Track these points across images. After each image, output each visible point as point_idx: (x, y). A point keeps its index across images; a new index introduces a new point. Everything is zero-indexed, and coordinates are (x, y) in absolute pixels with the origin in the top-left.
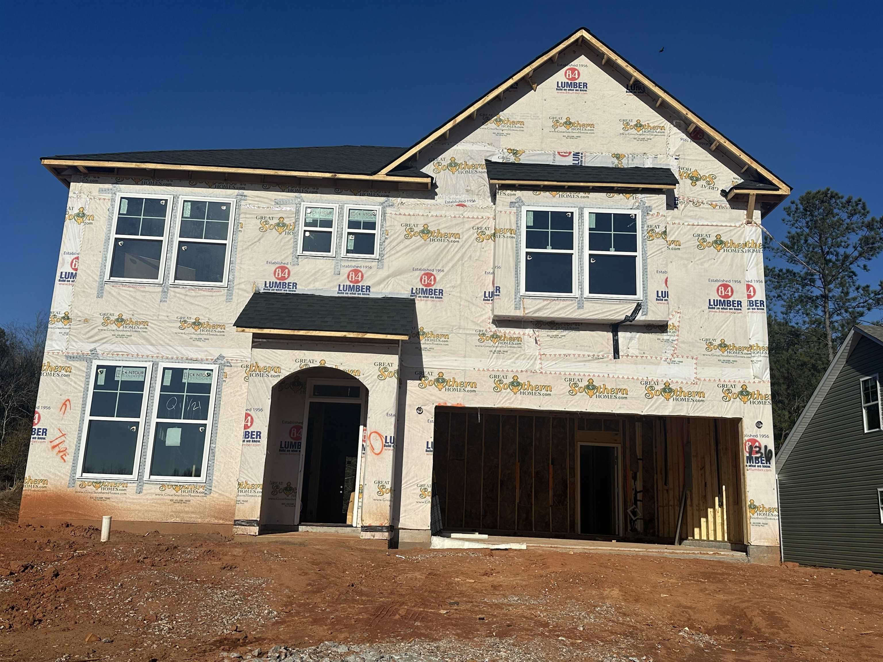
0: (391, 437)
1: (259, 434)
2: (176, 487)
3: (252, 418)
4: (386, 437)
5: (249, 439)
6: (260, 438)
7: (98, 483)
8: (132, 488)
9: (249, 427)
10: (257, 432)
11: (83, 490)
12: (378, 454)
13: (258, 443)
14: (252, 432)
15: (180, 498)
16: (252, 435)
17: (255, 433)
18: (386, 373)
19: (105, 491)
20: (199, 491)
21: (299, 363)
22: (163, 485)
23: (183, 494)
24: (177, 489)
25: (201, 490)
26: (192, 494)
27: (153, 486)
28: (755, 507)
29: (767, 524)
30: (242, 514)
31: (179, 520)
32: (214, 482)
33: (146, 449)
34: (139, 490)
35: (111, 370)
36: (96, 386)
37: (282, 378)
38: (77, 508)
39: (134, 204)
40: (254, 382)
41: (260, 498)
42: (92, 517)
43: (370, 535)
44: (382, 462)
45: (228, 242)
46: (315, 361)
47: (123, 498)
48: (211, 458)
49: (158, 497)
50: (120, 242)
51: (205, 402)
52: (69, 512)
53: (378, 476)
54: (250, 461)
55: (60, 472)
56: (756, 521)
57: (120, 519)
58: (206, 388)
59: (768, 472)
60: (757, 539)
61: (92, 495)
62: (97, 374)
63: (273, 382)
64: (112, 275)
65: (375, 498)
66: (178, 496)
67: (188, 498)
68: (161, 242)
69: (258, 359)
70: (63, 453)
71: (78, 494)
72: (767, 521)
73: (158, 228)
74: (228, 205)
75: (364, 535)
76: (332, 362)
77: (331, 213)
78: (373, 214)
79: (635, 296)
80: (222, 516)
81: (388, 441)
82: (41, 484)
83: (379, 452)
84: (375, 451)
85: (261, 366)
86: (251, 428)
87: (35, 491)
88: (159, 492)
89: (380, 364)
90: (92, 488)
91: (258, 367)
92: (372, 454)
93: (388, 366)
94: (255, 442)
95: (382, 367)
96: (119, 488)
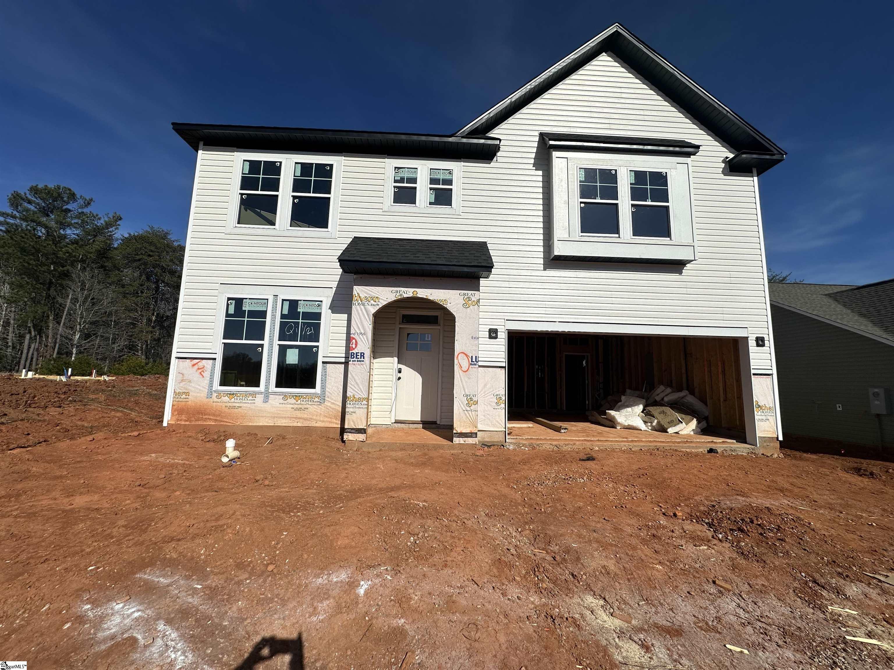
0: (476, 357)
1: (362, 355)
2: (297, 397)
3: (356, 341)
4: (472, 357)
5: (355, 359)
6: (364, 358)
8: (260, 399)
9: (354, 349)
10: (361, 353)
11: (219, 400)
12: (465, 372)
13: (363, 363)
14: (357, 353)
15: (300, 406)
16: (357, 356)
17: (359, 354)
18: (470, 302)
19: (237, 401)
20: (315, 400)
21: (395, 294)
23: (302, 403)
24: (297, 399)
25: (317, 399)
26: (310, 403)
27: (277, 396)
28: (759, 406)
29: (768, 420)
30: (352, 423)
31: (299, 425)
32: (326, 393)
33: (270, 366)
34: (266, 400)
35: (239, 302)
36: (228, 315)
37: (381, 306)
38: (214, 415)
39: (254, 166)
40: (357, 310)
41: (366, 410)
42: (227, 422)
43: (461, 440)
44: (469, 378)
45: (332, 196)
46: (408, 292)
47: (252, 406)
48: (324, 374)
49: (281, 405)
50: (243, 196)
51: (317, 327)
52: (208, 419)
53: (466, 390)
54: (356, 378)
55: (199, 385)
56: (760, 417)
57: (250, 424)
58: (318, 316)
59: (768, 379)
60: (761, 432)
61: (226, 404)
62: (228, 305)
63: (373, 310)
64: (239, 223)
65: (464, 409)
66: (298, 404)
67: (306, 406)
68: (277, 196)
69: (358, 290)
70: (201, 371)
71: (215, 403)
72: (769, 417)
73: (275, 185)
74: (331, 166)
75: (456, 440)
76: (423, 293)
77: (415, 172)
78: (450, 173)
79: (669, 239)
80: (334, 421)
81: (474, 360)
82: (184, 396)
83: (466, 370)
84: (463, 369)
85: (362, 296)
86: (356, 350)
87: (178, 401)
88: (282, 401)
89: (464, 294)
90: (226, 399)
91: (360, 297)
92: (461, 372)
93: (471, 296)
94: (360, 361)
95: (466, 297)
96: (249, 399)
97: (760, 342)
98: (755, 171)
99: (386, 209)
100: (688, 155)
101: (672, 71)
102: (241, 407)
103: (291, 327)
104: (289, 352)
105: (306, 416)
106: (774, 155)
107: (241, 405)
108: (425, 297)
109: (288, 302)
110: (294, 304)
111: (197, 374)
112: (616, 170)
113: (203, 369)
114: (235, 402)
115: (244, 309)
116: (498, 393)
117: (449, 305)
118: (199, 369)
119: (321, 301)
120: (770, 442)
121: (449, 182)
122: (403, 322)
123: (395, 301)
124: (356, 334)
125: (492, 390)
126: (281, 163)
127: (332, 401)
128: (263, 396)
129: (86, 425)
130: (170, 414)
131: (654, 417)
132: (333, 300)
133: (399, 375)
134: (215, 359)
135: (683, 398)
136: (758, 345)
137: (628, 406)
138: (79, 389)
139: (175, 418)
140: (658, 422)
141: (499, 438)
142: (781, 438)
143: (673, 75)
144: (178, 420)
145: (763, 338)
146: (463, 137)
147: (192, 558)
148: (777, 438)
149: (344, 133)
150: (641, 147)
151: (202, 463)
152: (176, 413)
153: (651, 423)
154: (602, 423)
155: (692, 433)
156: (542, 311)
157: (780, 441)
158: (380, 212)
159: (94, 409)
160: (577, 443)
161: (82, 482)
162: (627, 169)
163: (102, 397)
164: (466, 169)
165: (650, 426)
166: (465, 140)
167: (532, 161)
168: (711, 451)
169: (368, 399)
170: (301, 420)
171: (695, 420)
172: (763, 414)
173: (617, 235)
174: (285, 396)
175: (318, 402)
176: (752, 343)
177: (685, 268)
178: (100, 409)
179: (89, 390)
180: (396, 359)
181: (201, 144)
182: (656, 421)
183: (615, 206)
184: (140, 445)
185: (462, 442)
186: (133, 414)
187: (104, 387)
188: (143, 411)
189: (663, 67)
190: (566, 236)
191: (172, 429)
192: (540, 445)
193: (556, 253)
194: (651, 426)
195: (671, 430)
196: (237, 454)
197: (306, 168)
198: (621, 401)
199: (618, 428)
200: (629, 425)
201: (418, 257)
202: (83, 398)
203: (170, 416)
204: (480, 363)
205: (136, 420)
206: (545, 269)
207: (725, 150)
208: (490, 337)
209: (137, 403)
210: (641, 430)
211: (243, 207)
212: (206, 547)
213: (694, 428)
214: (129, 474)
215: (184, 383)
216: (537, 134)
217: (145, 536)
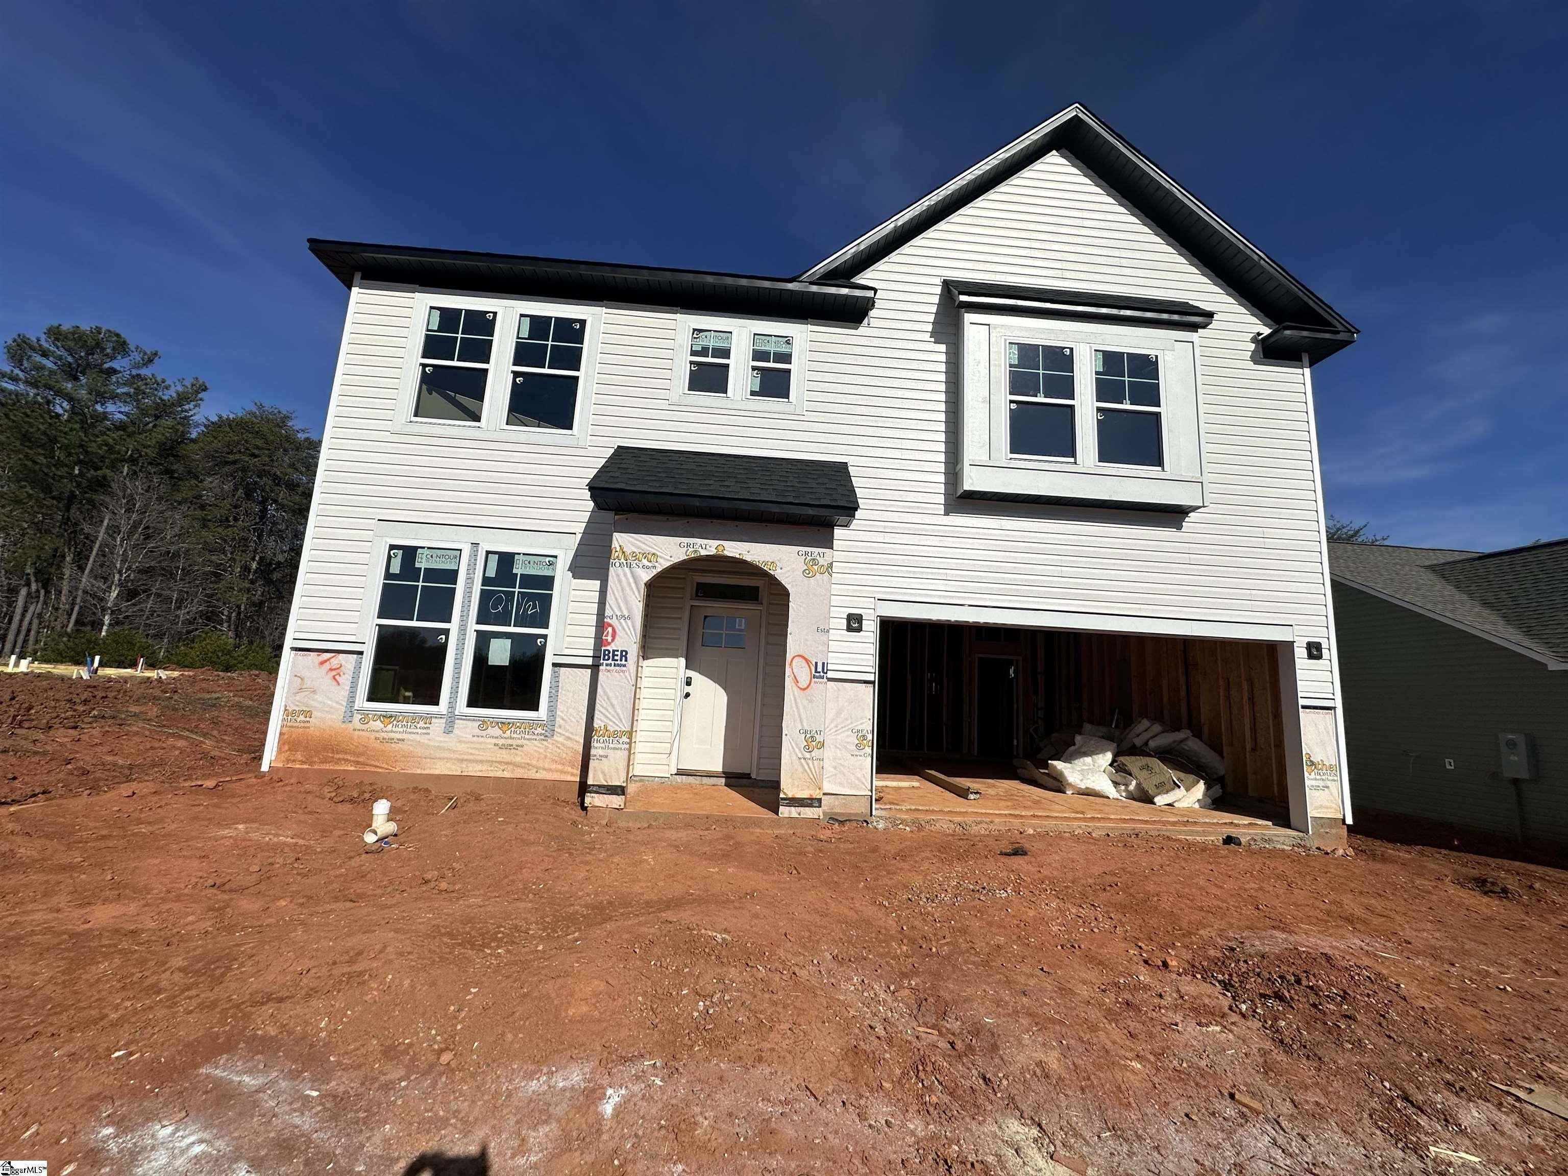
0: (823, 664)
1: (624, 655)
2: (504, 724)
3: (614, 630)
4: (816, 663)
5: (610, 661)
6: (626, 660)
7: (388, 717)
8: (438, 725)
9: (609, 644)
10: (622, 652)
11: (364, 727)
12: (804, 689)
13: (624, 668)
14: (614, 651)
15: (510, 742)
16: (614, 655)
17: (619, 653)
18: (816, 567)
19: (397, 729)
20: (536, 732)
21: (686, 549)
22: (484, 721)
23: (513, 736)
24: (505, 728)
25: (539, 730)
26: (527, 736)
27: (469, 723)
28: (1312, 763)
29: (1328, 787)
30: (601, 776)
31: (507, 775)
32: (558, 719)
33: (460, 668)
34: (449, 729)
35: (410, 553)
36: (388, 575)
37: (659, 570)
38: (354, 753)
39: (448, 317)
40: (618, 576)
41: (626, 752)
42: (377, 767)
43: (793, 812)
44: (811, 701)
45: (581, 374)
46: (708, 547)
47: (423, 739)
48: (554, 684)
49: (475, 739)
50: (427, 369)
51: (546, 601)
52: (344, 759)
53: (805, 724)
54: (610, 694)
55: (331, 699)
56: (1315, 783)
57: (419, 772)
58: (548, 582)
59: (1327, 716)
60: (1316, 808)
61: (377, 735)
62: (389, 558)
63: (646, 576)
64: (416, 415)
65: (800, 756)
66: (506, 738)
67: (520, 742)
68: (486, 371)
69: (623, 541)
70: (336, 671)
71: (356, 733)
72: (1329, 784)
73: (482, 351)
74: (583, 323)
75: (784, 811)
76: (734, 549)
77: (728, 338)
78: (788, 342)
79: (1160, 469)
80: (570, 769)
81: (820, 669)
82: (302, 718)
83: (805, 686)
84: (800, 685)
85: (628, 549)
86: (613, 644)
87: (292, 727)
88: (477, 732)
89: (806, 554)
90: (378, 725)
91: (623, 552)
92: (796, 689)
93: (818, 558)
94: (619, 665)
95: (809, 558)
96: (418, 726)
97: (1314, 651)
98: (1306, 358)
99: (674, 399)
100: (1194, 327)
101: (1167, 186)
102: (403, 740)
103: (499, 601)
104: (495, 644)
105: (518, 759)
106: (1338, 332)
107: (404, 736)
108: (738, 556)
109: (497, 556)
110: (506, 560)
111: (328, 680)
112: (1071, 349)
113: (338, 671)
114: (394, 731)
115: (417, 565)
116: (860, 728)
117: (779, 571)
118: (331, 670)
119: (556, 557)
120: (1331, 827)
121: (786, 358)
122: (697, 596)
123: (684, 562)
124: (615, 617)
125: (849, 721)
126: (495, 314)
127: (567, 734)
128: (444, 721)
129: (120, 762)
130: (275, 749)
131: (1130, 775)
132: (576, 556)
133: (688, 689)
134: (361, 653)
135: (1181, 741)
136: (1311, 656)
137: (1086, 754)
138: (111, 695)
139: (283, 757)
140: (1139, 785)
141: (861, 808)
142: (1349, 821)
143: (1169, 192)
144: (288, 761)
145: (1320, 644)
146: (812, 283)
147: (304, 1036)
148: (1344, 820)
149: (608, 268)
150: (1114, 312)
151: (329, 842)
152: (286, 747)
153: (1127, 785)
154: (1040, 781)
155: (1197, 806)
156: (940, 585)
157: (1348, 826)
158: (664, 404)
159: (137, 733)
160: (997, 820)
161: (109, 877)
162: (1091, 347)
163: (153, 711)
164: (815, 337)
165: (1124, 791)
166: (814, 288)
167: (929, 328)
168: (1229, 840)
169: (630, 734)
170: (511, 767)
171: (1202, 782)
172: (1318, 777)
173: (1072, 460)
174: (484, 723)
175: (541, 734)
176: (1300, 652)
177: (1187, 519)
178: (147, 733)
179: (130, 697)
180: (682, 661)
181: (357, 276)
182: (1134, 783)
183: (1069, 410)
184: (216, 806)
185: (795, 815)
186: (208, 744)
187: (157, 692)
188: (225, 737)
189: (1153, 179)
190: (983, 458)
191: (276, 778)
192: (932, 822)
193: (967, 486)
194: (1126, 790)
195: (1160, 800)
196: (392, 827)
197: (539, 325)
198: (1074, 744)
199: (1069, 792)
200: (1087, 788)
201: (729, 486)
202: (119, 712)
203: (274, 753)
204: (830, 675)
205: (212, 754)
206: (947, 513)
207: (1255, 320)
208: (850, 629)
209: (215, 722)
210: (1108, 798)
211: (424, 387)
212: (329, 1015)
213: (1201, 798)
214: (196, 864)
215: (303, 694)
216: (938, 281)
217: (219, 992)
